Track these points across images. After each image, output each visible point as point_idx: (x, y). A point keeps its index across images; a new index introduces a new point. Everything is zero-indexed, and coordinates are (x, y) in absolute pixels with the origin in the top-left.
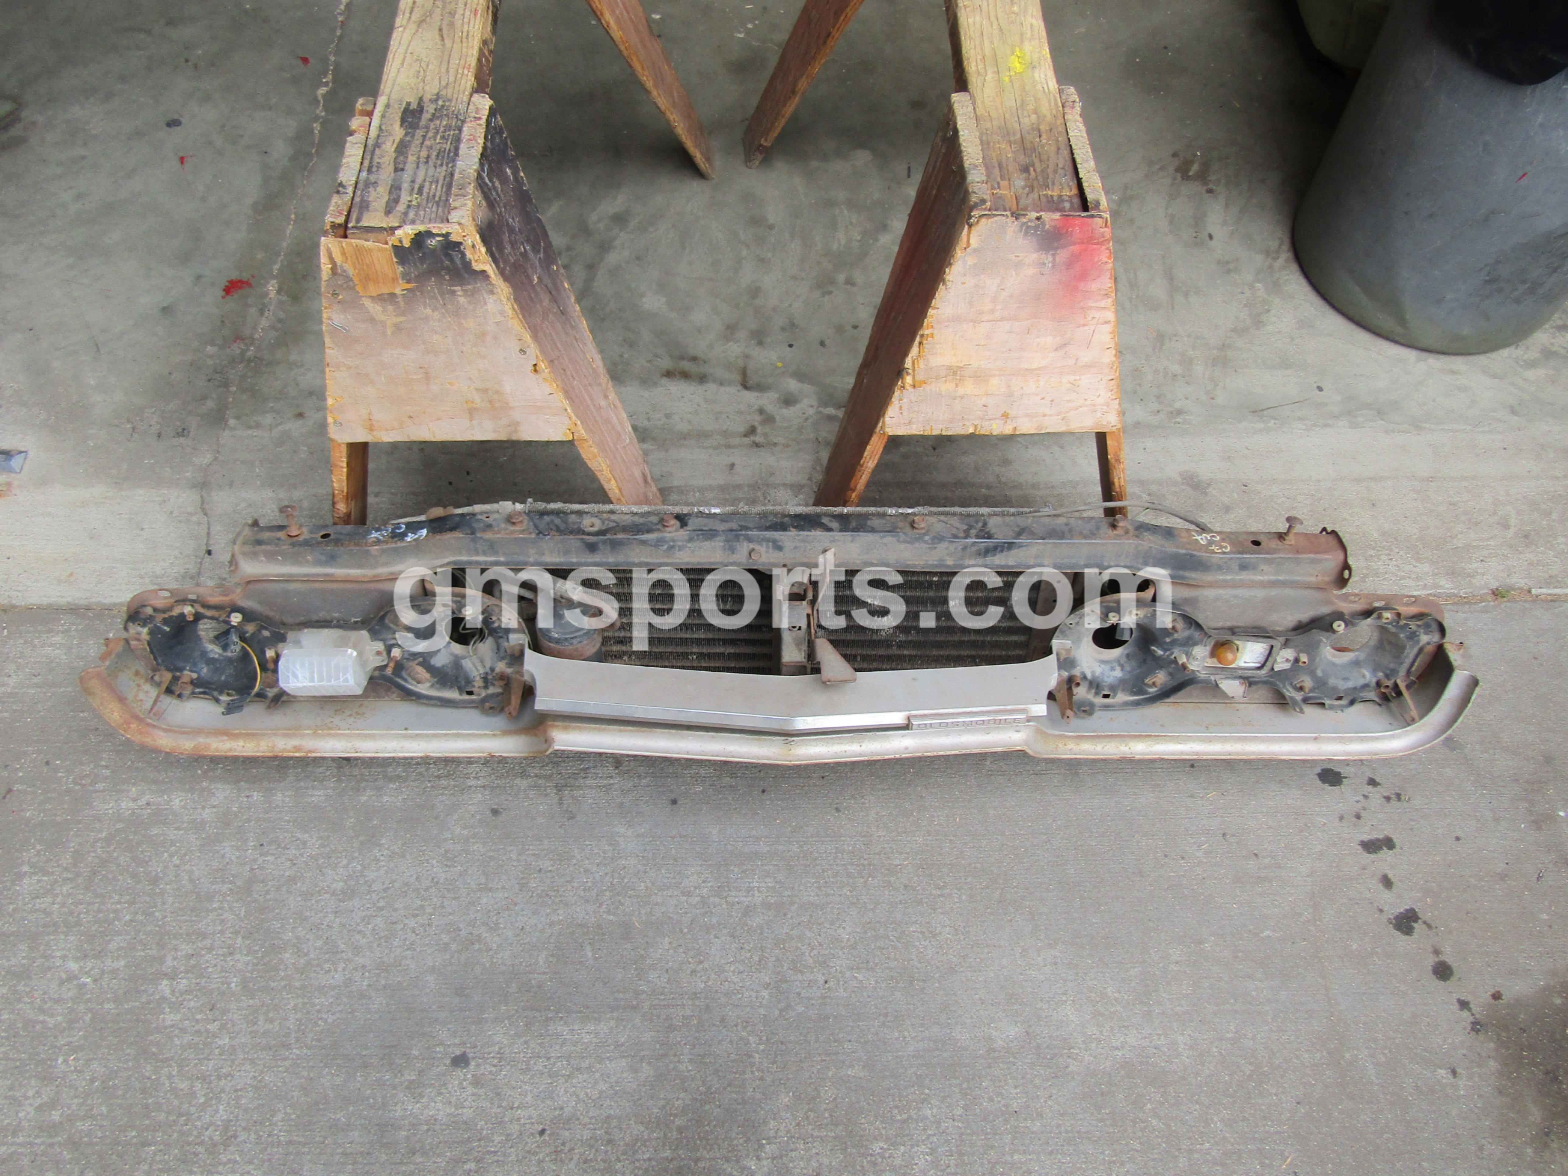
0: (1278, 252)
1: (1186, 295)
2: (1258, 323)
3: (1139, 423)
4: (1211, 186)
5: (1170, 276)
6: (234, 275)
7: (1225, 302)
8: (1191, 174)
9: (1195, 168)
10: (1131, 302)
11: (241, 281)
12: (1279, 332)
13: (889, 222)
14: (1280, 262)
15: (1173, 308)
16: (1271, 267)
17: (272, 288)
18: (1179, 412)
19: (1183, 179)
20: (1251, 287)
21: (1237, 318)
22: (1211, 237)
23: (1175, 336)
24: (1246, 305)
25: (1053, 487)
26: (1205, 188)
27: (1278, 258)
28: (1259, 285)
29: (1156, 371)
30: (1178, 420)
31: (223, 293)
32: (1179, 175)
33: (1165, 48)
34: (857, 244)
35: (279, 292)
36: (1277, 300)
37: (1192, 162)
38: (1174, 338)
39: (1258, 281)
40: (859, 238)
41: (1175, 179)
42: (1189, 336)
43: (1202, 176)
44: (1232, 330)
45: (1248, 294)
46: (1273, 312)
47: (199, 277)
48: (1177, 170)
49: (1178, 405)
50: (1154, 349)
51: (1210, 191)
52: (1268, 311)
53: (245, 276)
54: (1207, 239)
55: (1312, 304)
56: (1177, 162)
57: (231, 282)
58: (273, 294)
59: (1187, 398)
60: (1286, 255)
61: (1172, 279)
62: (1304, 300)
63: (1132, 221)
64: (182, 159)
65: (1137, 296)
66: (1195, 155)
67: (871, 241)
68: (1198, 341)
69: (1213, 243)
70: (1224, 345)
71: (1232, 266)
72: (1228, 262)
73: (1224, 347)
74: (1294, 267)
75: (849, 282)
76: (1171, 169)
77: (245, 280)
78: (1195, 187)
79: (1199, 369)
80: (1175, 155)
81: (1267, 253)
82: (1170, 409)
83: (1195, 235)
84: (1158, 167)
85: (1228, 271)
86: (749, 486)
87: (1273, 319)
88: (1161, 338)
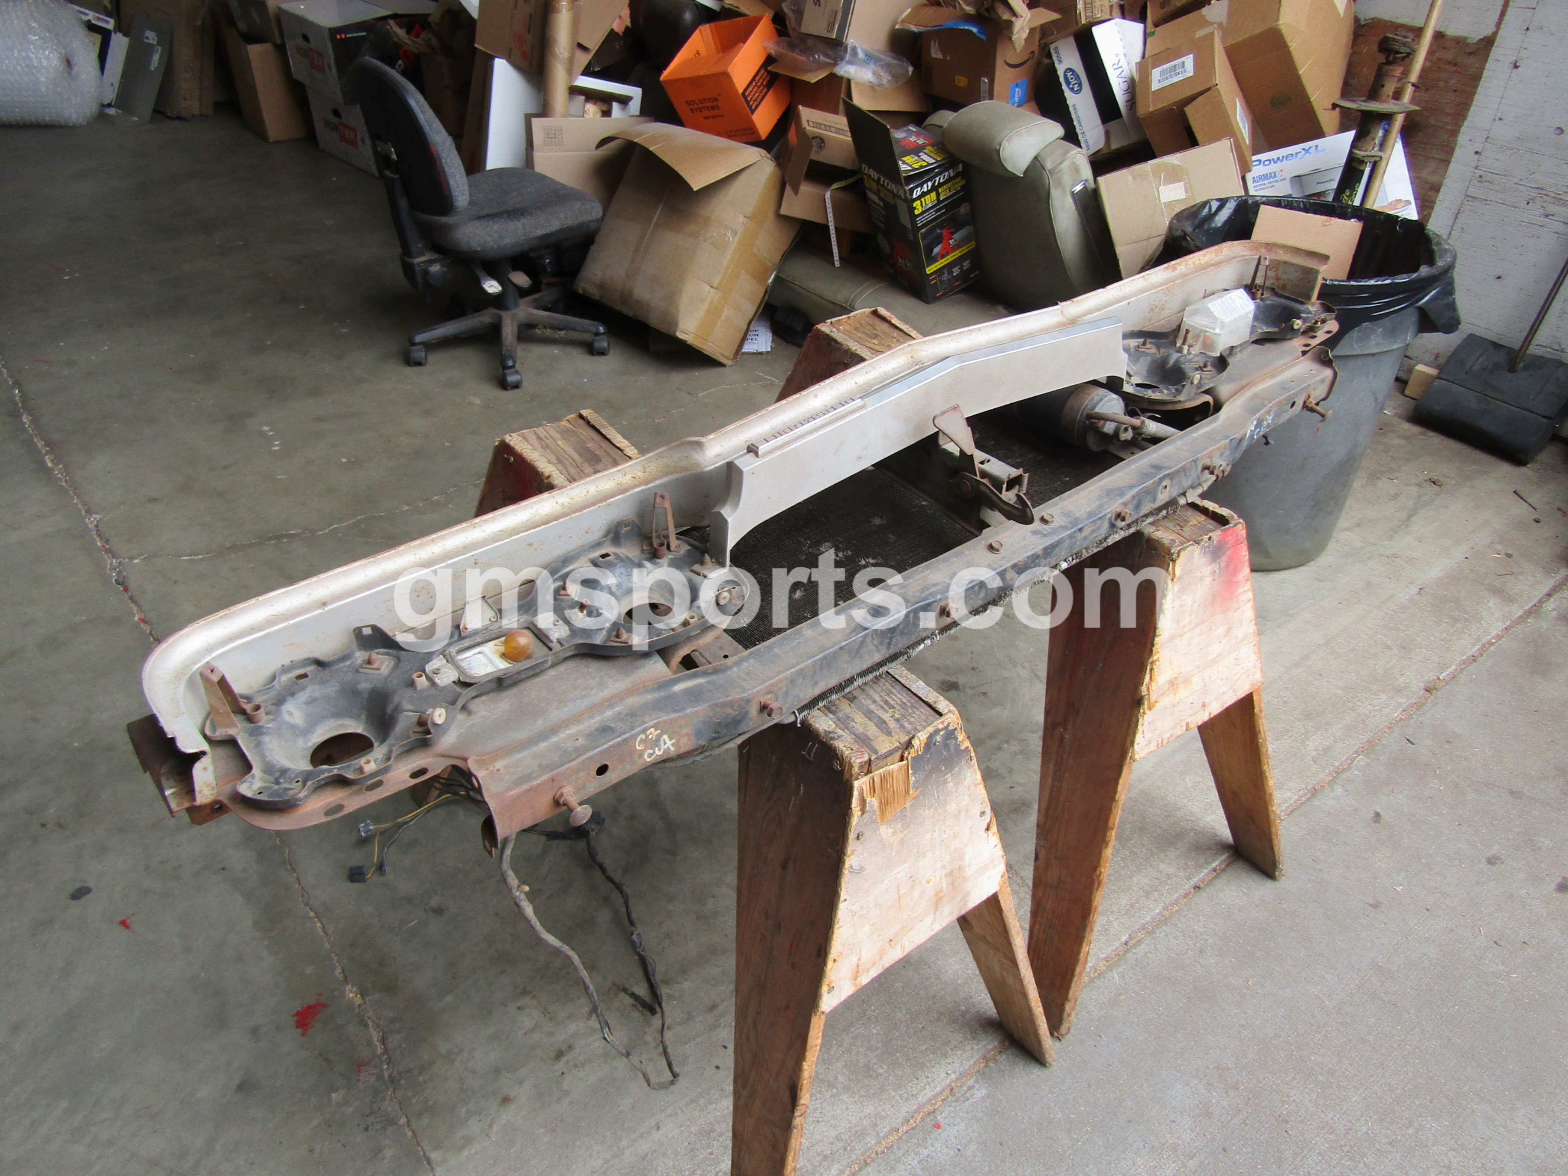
6: (298, 1005)
11: (309, 1007)
17: (351, 994)
31: (300, 1031)
35: (363, 994)
47: (255, 1031)
53: (311, 1000)
57: (298, 1014)
58: (358, 1000)
64: (123, 923)
77: (313, 1003)
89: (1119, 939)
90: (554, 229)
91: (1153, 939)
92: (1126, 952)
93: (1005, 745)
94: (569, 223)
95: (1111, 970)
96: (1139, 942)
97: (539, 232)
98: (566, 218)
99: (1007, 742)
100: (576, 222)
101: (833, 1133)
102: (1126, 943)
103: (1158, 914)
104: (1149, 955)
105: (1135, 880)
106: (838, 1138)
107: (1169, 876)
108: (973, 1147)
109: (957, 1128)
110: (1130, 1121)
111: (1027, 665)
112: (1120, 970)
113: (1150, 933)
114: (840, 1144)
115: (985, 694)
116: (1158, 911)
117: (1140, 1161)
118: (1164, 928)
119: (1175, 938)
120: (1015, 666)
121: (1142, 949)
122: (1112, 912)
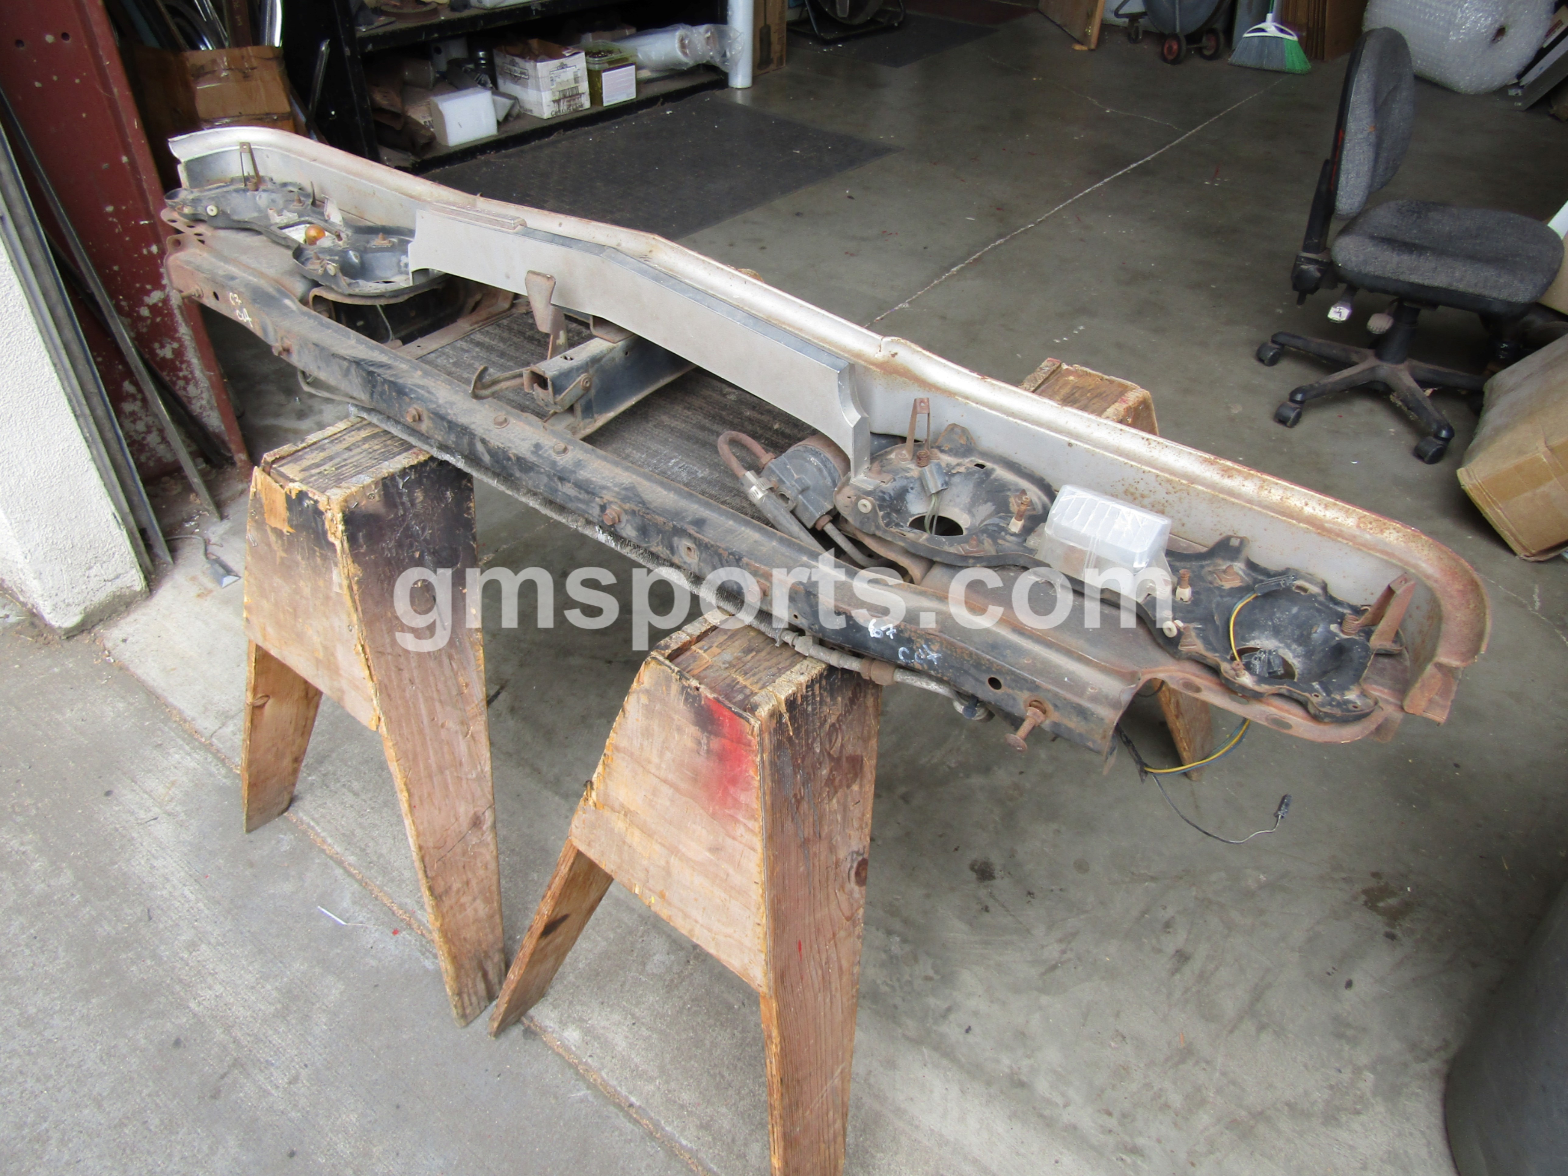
0: (1430, 1054)
1: (1262, 1028)
2: (1331, 1117)
3: (1075, 1128)
4: (1397, 932)
5: (1258, 994)
7: (1306, 1066)
8: (1381, 904)
9: (1392, 901)
10: (1186, 992)
12: (1351, 1147)
13: (996, 768)
14: (1425, 1067)
15: (1231, 1032)
16: (1406, 1065)
18: (1135, 1150)
19: (1366, 903)
20: (1357, 1071)
21: (1306, 1093)
22: (1349, 984)
23: (1207, 1062)
24: (1331, 1087)
25: (917, 1127)
26: (1388, 929)
27: (1424, 1061)
28: (1369, 1076)
29: (1148, 1086)
30: (1129, 1160)
32: (1363, 898)
33: (1457, 765)
34: (947, 769)
36: (1380, 1108)
37: (1392, 894)
38: (1204, 1065)
39: (1373, 1069)
40: (953, 765)
41: (1355, 898)
42: (1224, 1074)
43: (1394, 916)
44: (1288, 1104)
45: (1347, 1075)
46: (1363, 1118)
48: (1365, 892)
49: (1141, 1141)
50: (1167, 1060)
51: (1391, 937)
52: (1358, 1113)
54: (1344, 984)
55: (1429, 1144)
56: (1372, 883)
59: (1159, 1141)
60: (1435, 1063)
61: (1257, 1000)
62: (1422, 1133)
63: (1261, 912)
65: (1198, 992)
66: (1402, 889)
67: (961, 775)
68: (1232, 1087)
69: (1348, 993)
70: (1261, 1113)
71: (1350, 1033)
72: (1348, 1025)
73: (1260, 1116)
74: (1438, 1085)
75: (906, 798)
76: (1358, 887)
78: (1378, 923)
79: (1204, 1119)
80: (1375, 875)
81: (1413, 1046)
82: (1127, 1138)
83: (1330, 970)
84: (1344, 875)
85: (1340, 1036)
86: (640, 916)
87: (1356, 1126)
88: (1187, 1053)
89: (630, 1093)
90: (1436, 284)
91: (642, 1138)
92: (619, 1106)
93: (898, 939)
94: (1461, 287)
95: (588, 1088)
96: (636, 1122)
97: (1415, 279)
98: (1461, 280)
99: (904, 941)
100: (1471, 290)
101: (384, 851)
102: (631, 1105)
103: (680, 1144)
104: (617, 1133)
105: (724, 1110)
106: (381, 856)
107: (742, 1156)
108: (374, 963)
109: (393, 947)
110: (398, 1107)
111: (1069, 955)
112: (591, 1099)
113: (651, 1135)
114: (375, 858)
115: (987, 909)
116: (684, 1142)
117: (353, 1117)
118: (661, 1154)
119: (648, 1166)
120: (1060, 941)
121: (622, 1121)
122: (667, 1082)
